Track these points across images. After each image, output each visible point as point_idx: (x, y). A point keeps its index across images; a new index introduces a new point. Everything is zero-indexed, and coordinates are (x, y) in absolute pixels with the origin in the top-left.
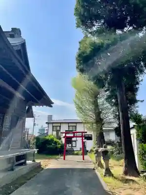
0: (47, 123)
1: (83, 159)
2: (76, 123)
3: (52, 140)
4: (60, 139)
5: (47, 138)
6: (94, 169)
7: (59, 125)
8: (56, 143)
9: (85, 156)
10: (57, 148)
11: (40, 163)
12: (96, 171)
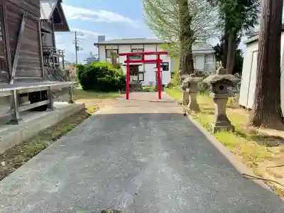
0: (95, 44)
1: (160, 98)
2: (143, 44)
3: (105, 69)
4: (119, 68)
5: (96, 65)
6: (185, 115)
7: (116, 47)
8: (112, 73)
9: (162, 93)
10: (114, 81)
11: (84, 104)
12: (190, 117)
